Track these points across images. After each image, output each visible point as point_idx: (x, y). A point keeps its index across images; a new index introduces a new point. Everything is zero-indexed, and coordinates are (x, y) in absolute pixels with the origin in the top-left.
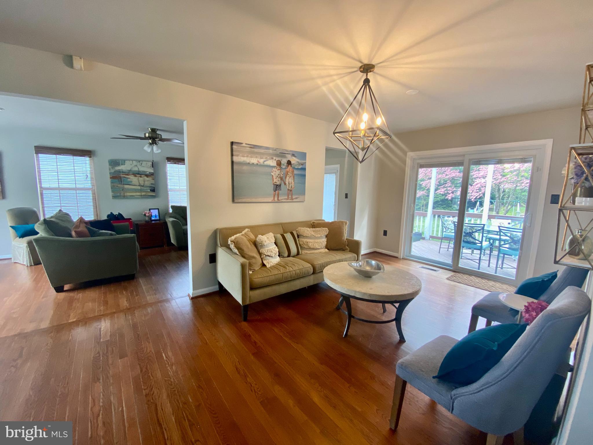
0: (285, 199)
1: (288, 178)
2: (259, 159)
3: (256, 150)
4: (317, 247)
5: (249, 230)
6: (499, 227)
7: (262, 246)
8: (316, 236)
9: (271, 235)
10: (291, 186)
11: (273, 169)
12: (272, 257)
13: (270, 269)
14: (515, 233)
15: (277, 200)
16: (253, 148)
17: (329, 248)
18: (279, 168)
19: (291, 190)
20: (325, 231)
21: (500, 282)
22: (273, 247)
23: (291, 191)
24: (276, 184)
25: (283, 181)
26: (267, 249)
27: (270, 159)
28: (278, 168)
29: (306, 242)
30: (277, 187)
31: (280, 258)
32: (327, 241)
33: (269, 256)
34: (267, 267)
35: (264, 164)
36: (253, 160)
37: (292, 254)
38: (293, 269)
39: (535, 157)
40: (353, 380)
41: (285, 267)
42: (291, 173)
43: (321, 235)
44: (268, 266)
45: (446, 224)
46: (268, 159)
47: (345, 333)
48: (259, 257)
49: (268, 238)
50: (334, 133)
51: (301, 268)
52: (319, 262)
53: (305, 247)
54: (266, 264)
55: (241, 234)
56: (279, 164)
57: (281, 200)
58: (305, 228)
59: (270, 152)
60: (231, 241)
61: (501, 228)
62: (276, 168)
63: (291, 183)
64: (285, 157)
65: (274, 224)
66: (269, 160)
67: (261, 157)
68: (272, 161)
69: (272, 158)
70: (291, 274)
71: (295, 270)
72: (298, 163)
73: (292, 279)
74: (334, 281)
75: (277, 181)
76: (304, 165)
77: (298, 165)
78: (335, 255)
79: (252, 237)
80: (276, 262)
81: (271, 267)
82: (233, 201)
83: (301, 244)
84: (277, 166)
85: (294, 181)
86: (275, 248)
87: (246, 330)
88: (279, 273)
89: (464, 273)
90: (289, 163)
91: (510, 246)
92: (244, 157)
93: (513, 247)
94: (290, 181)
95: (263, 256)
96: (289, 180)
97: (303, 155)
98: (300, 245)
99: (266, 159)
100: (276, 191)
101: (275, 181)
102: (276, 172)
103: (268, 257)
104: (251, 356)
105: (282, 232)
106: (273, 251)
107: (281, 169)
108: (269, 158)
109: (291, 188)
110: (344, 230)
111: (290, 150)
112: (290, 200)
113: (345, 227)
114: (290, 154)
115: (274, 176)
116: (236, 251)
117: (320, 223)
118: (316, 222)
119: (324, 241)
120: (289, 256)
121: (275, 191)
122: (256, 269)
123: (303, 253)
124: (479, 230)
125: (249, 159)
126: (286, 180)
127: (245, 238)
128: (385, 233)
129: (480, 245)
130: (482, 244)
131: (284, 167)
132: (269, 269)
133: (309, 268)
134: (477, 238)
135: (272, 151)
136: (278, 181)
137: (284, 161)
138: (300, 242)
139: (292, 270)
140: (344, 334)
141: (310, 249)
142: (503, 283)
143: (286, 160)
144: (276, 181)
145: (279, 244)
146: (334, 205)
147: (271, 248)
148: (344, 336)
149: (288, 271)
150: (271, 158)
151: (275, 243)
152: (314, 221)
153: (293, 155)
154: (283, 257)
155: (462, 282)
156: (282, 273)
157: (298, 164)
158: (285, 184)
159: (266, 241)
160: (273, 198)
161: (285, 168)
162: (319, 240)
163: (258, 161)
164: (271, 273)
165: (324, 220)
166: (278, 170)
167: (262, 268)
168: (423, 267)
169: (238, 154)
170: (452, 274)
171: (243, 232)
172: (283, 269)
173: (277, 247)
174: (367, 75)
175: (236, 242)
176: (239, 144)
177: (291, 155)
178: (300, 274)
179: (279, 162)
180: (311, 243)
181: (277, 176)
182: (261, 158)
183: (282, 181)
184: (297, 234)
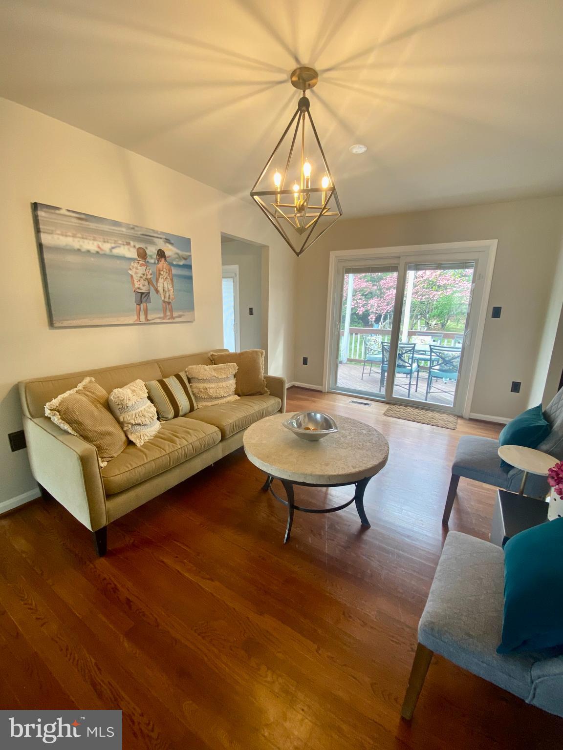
0: (160, 318)
1: (161, 281)
2: (100, 244)
3: (92, 225)
4: (222, 394)
5: (93, 379)
6: (430, 346)
7: (124, 408)
8: (220, 377)
9: (140, 383)
10: (169, 296)
11: (132, 264)
12: (145, 425)
13: (143, 449)
14: (446, 352)
15: (144, 320)
16: (86, 220)
17: (240, 393)
18: (143, 263)
19: (169, 303)
20: (233, 368)
21: (438, 411)
22: (144, 407)
23: (169, 305)
24: (139, 291)
25: (153, 286)
26: (134, 412)
27: (124, 245)
28: (141, 262)
29: (204, 389)
30: (142, 297)
31: (160, 421)
32: (236, 384)
33: (139, 424)
34: (138, 446)
35: (111, 254)
36: (88, 243)
37: (181, 412)
38: (187, 442)
39: (477, 261)
40: (320, 631)
41: (172, 441)
42: (166, 272)
43: (228, 375)
44: (139, 443)
45: (369, 344)
46: (121, 244)
47: (286, 536)
48: (119, 429)
49: (134, 391)
50: (252, 194)
51: (201, 437)
52: (231, 421)
53: (203, 397)
54: (135, 442)
55: (75, 389)
56: (142, 254)
57: (153, 319)
58: (200, 366)
59: (123, 231)
60: (51, 410)
61: (432, 347)
62: (136, 261)
63: (169, 291)
64: (153, 243)
65: (143, 362)
66: (122, 247)
67: (104, 239)
68: (129, 249)
69: (127, 242)
70: (185, 450)
71: (191, 443)
72: (176, 256)
73: (187, 459)
74: (265, 458)
75: (141, 287)
76: (188, 260)
77: (177, 260)
78: (252, 404)
79: (101, 391)
80: (153, 433)
81: (144, 446)
82: (51, 324)
83: (195, 392)
84: (139, 259)
85: (173, 287)
86: (149, 407)
87: (107, 578)
88: (163, 454)
89: (399, 405)
90: (161, 254)
91: (441, 368)
92: (66, 236)
93: (444, 369)
94: (166, 287)
95: (128, 426)
96: (163, 284)
97: (185, 243)
98: (194, 394)
99: (115, 243)
100: (142, 305)
101: (137, 286)
102: (138, 270)
103: (138, 427)
104: (121, 640)
105: (159, 375)
106: (146, 414)
107: (147, 264)
108: (120, 242)
109: (169, 298)
110: (259, 363)
111: (161, 231)
112: (169, 319)
113: (261, 359)
114: (161, 238)
115: (134, 276)
116: (66, 427)
117: (222, 356)
118: (216, 354)
119: (232, 383)
120: (176, 415)
121: (140, 305)
122: (115, 455)
123: (200, 406)
124: (410, 351)
125: (79, 241)
126: (158, 285)
127: (84, 399)
128: (305, 361)
129: (410, 368)
130: (412, 368)
131: (152, 261)
132: (141, 451)
133: (215, 434)
134: (407, 360)
135: (127, 229)
136: (144, 286)
137: (152, 251)
138: (194, 390)
139: (185, 443)
140: (285, 538)
141: (211, 398)
142: (441, 412)
143: (156, 250)
144: (139, 286)
145: (156, 399)
146: (235, 324)
147: (142, 409)
148: (285, 541)
149: (179, 447)
150: (125, 243)
151: (150, 398)
152: (213, 353)
153: (168, 241)
154: (167, 419)
155: (401, 417)
156: (168, 454)
157: (177, 258)
158: (157, 291)
159: (131, 399)
160: (136, 317)
161: (155, 263)
162: (224, 384)
163: (99, 247)
164: (147, 458)
165: (227, 350)
166: (142, 265)
167: (128, 450)
168: (353, 402)
169: (52, 230)
170: (388, 406)
171: (79, 385)
172: (169, 445)
173: (152, 405)
174: (304, 91)
175: (62, 409)
176: (50, 209)
177: (165, 240)
178: (201, 446)
179: (141, 251)
180: (213, 388)
181: (141, 277)
182: (104, 242)
183: (151, 287)
184: (188, 377)
